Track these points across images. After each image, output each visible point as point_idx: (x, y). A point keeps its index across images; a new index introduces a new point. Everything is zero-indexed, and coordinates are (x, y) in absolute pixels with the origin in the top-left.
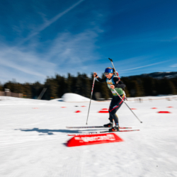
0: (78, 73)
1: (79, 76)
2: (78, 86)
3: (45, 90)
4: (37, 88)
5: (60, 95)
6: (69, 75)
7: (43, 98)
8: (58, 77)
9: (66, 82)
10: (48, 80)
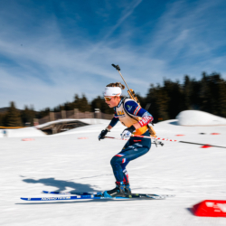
0: (204, 74)
1: (205, 78)
2: (202, 96)
3: (148, 106)
6: (187, 78)
9: (181, 91)
10: (151, 90)
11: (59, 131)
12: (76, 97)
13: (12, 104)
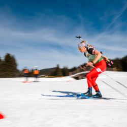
11: (82, 78)
13: (58, 65)
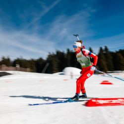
3: (47, 65)
4: (41, 63)
5: (61, 69)
6: (68, 50)
7: (47, 72)
8: (58, 52)
9: (66, 57)
10: (49, 56)
12: (3, 58)
